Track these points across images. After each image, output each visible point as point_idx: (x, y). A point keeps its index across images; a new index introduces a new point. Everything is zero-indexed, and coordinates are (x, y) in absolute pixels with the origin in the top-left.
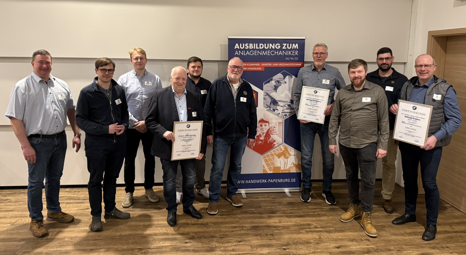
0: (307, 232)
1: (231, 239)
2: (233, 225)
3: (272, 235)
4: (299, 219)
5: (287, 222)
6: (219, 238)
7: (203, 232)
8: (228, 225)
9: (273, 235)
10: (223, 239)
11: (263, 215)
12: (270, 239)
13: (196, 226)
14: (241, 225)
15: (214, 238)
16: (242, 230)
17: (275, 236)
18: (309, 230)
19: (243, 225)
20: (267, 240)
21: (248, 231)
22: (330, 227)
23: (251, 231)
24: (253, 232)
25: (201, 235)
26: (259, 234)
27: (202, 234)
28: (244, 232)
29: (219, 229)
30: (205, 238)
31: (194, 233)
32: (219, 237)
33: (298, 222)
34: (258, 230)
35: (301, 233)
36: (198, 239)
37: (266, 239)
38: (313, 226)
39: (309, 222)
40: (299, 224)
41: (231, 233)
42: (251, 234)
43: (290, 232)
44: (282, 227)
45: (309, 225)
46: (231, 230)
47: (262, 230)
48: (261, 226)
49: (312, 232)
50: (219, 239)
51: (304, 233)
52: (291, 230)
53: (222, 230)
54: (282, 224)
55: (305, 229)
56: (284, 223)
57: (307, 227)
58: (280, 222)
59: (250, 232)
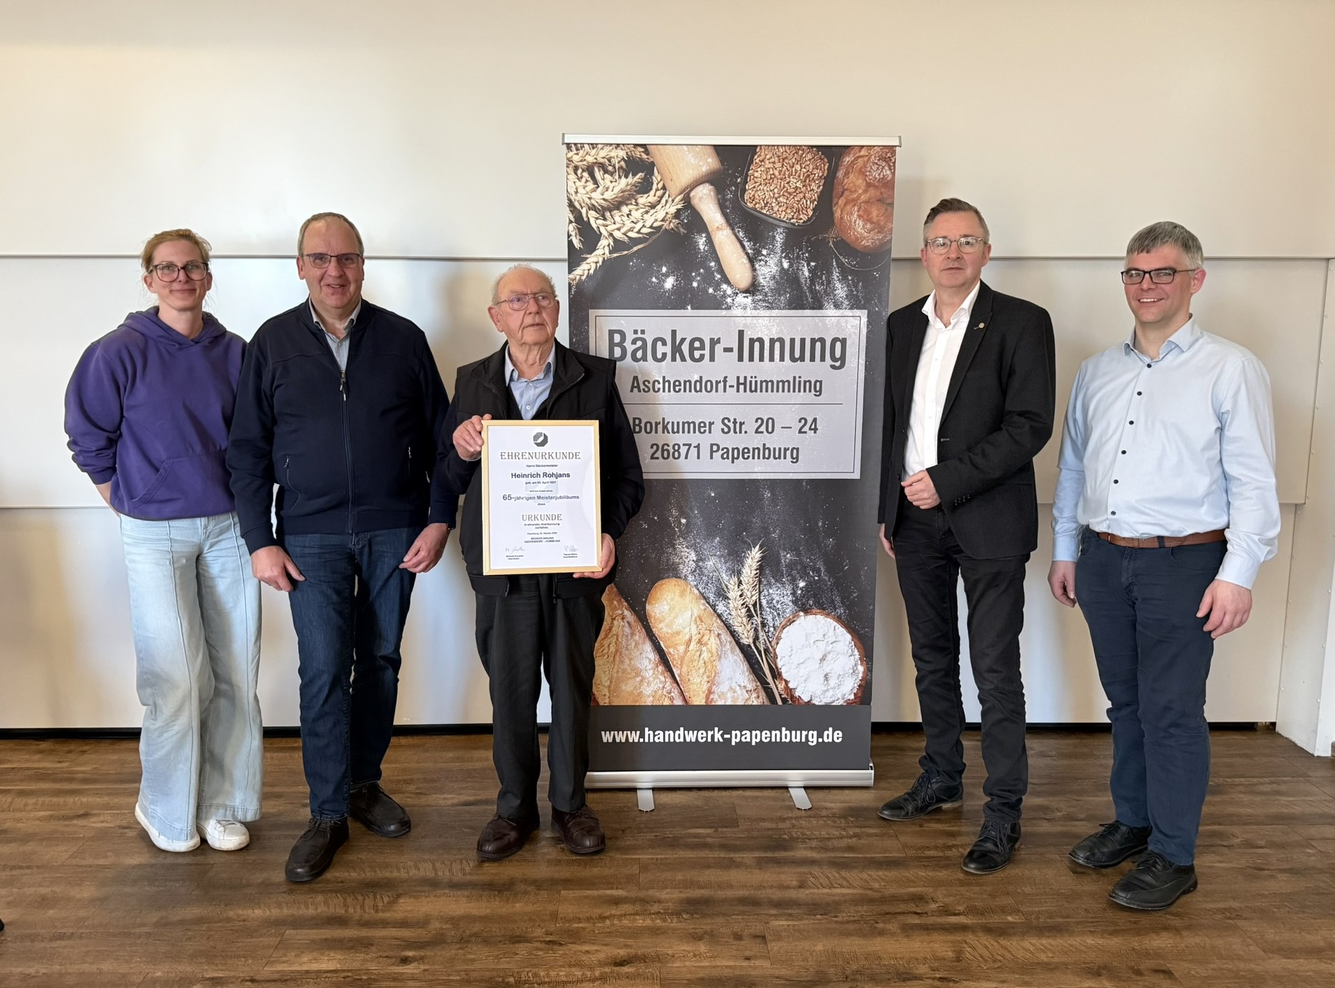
0: (908, 930)
1: (588, 952)
2: (609, 892)
3: (758, 941)
4: (880, 873)
5: (832, 887)
6: (542, 946)
7: (484, 919)
8: (589, 892)
9: (764, 937)
10: (556, 947)
11: (737, 856)
12: (747, 953)
13: (466, 893)
14: (642, 894)
15: (522, 945)
16: (644, 913)
17: (770, 945)
18: (916, 920)
19: (651, 892)
20: (736, 958)
21: (665, 921)
22: (1004, 910)
23: (675, 920)
24: (683, 925)
25: (476, 930)
26: (705, 933)
27: (477, 928)
28: (648, 922)
29: (551, 907)
30: (486, 941)
31: (446, 923)
32: (541, 942)
33: (876, 885)
34: (704, 916)
35: (882, 933)
36: (458, 946)
37: (734, 953)
38: (933, 906)
39: (920, 889)
40: (876, 895)
41: (594, 923)
42: (674, 929)
43: (837, 926)
44: (807, 904)
45: (919, 898)
46: (598, 911)
47: (725, 915)
48: (724, 901)
49: (927, 929)
50: (541, 950)
51: (893, 934)
52: (839, 919)
53: (560, 911)
54: (807, 892)
55: (901, 918)
56: (816, 891)
57: (912, 907)
58: (802, 885)
59: (674, 923)
